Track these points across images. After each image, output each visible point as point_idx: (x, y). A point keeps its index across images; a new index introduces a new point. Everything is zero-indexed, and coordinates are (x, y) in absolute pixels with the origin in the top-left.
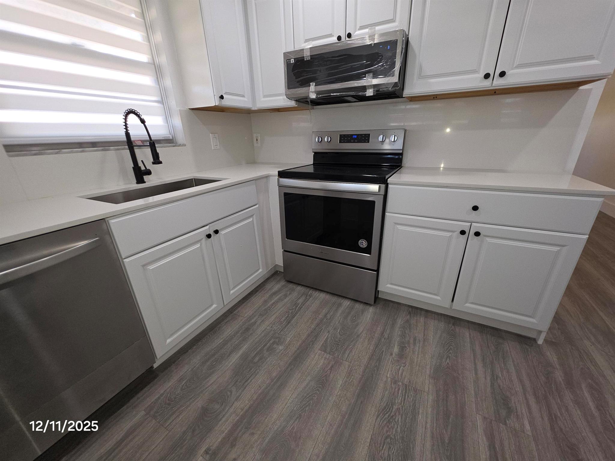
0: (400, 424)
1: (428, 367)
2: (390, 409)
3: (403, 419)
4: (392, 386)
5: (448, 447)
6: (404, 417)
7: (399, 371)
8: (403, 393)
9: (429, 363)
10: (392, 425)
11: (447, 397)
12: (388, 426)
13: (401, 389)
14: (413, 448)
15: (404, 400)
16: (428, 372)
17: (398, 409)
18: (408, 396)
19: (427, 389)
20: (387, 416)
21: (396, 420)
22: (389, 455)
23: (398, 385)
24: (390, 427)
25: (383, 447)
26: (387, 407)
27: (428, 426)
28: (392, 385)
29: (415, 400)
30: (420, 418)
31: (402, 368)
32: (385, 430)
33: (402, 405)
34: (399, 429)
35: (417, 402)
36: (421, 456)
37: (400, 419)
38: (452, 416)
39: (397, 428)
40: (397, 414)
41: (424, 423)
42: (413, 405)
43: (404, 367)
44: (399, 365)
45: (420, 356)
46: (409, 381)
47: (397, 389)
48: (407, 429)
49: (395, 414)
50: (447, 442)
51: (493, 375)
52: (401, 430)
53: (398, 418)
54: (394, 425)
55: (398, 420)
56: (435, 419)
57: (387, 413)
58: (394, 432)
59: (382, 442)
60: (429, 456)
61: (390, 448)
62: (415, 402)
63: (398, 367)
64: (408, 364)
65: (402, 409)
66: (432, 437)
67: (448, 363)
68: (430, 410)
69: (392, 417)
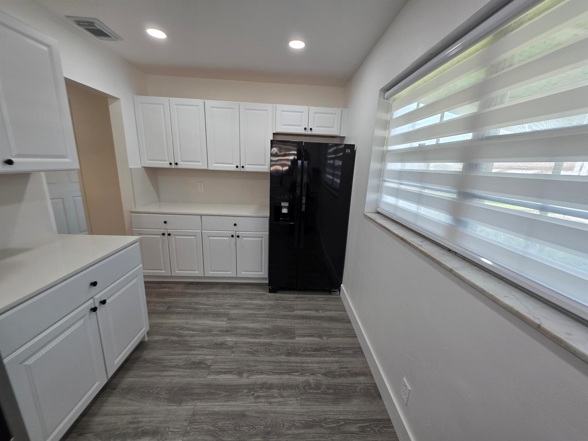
0: (224, 422)
1: (169, 408)
2: (214, 432)
3: (220, 420)
4: (192, 435)
5: (231, 393)
6: (218, 421)
7: (175, 432)
8: (198, 424)
9: (165, 407)
10: (226, 427)
11: (197, 394)
12: (228, 430)
13: (194, 426)
14: (237, 412)
15: (203, 422)
16: (175, 407)
17: (213, 426)
18: (201, 420)
19: (192, 407)
20: (220, 433)
21: (222, 425)
22: (246, 426)
23: (191, 429)
24: (227, 429)
25: (243, 431)
26: (213, 434)
27: (221, 404)
28: (190, 435)
29: (203, 414)
30: (217, 409)
31: (170, 430)
32: (231, 432)
33: (209, 423)
34: (228, 422)
35: (204, 413)
36: (241, 407)
37: (220, 423)
38: (211, 391)
39: (227, 423)
40: (217, 426)
41: (219, 407)
42: (207, 415)
43: (169, 428)
44: (167, 433)
45: (155, 416)
46: (185, 421)
47: (195, 430)
48: (226, 417)
49: (217, 427)
50: (228, 393)
51: (175, 367)
52: (228, 421)
53: (220, 424)
54: (226, 426)
55: (222, 424)
56: (215, 400)
57: (218, 434)
58: (231, 425)
59: (240, 432)
60: (239, 402)
61: (242, 426)
62: (205, 414)
63: (170, 433)
64: (167, 425)
65: (212, 422)
66: (228, 401)
67: (165, 394)
68: (209, 404)
69: (219, 429)
